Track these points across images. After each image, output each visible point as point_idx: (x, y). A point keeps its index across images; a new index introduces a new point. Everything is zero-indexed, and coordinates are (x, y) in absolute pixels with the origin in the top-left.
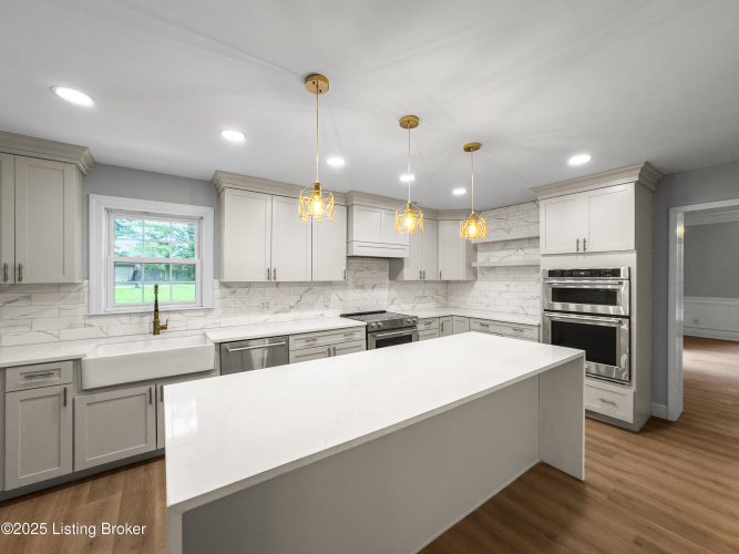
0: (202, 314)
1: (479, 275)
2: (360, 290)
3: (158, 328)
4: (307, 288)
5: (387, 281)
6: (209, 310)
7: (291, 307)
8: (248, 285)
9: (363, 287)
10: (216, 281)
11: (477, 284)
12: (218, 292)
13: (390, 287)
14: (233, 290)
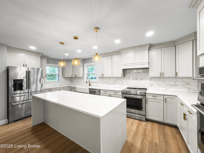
4: (117, 79)
7: (113, 84)
9: (137, 79)
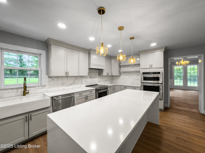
0: (42, 87)
1: (122, 74)
2: (91, 79)
3: (25, 93)
4: (76, 78)
5: (98, 76)
6: (44, 86)
7: (71, 84)
8: (58, 77)
10: (47, 76)
11: (121, 76)
12: (47, 79)
13: (99, 78)
14: (52, 79)
